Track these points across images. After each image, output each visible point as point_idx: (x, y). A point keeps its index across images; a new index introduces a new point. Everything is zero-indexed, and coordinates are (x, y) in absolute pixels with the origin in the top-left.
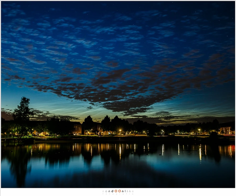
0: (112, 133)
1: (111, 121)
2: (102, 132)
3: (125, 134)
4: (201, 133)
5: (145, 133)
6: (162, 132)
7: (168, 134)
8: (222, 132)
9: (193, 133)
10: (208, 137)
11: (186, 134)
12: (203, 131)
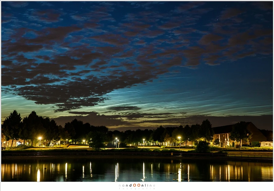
0: (24, 143)
1: (22, 120)
2: (5, 142)
3: (48, 145)
4: (182, 143)
5: (85, 144)
6: (116, 141)
7: (126, 145)
8: (217, 142)
9: (169, 142)
10: (193, 149)
11: (156, 145)
12: (185, 139)
